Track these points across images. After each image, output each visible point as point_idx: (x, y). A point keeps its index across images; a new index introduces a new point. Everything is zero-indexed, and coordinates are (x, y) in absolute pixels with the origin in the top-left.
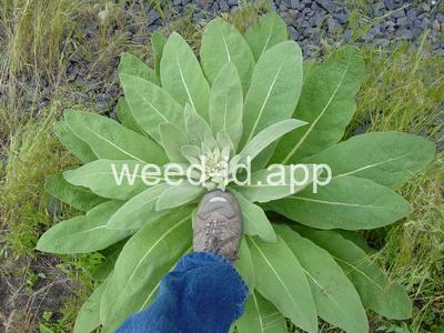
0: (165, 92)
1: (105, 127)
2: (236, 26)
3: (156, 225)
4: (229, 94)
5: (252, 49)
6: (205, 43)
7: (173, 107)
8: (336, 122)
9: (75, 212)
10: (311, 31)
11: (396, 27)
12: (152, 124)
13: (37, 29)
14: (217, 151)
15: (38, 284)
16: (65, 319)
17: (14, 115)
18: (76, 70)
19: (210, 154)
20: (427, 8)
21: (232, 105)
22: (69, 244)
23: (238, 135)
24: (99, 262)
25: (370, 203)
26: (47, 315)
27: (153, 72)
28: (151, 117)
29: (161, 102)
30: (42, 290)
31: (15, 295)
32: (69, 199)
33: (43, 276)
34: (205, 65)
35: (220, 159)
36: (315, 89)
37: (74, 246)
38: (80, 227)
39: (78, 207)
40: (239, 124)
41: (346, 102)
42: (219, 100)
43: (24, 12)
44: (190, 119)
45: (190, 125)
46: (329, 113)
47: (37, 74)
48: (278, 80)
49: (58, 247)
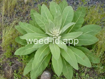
1: (28, 26)
2: (57, 3)
6: (50, 7)
8: (80, 23)
11: (89, 4)
14: (56, 30)
15: (12, 64)
16: (20, 72)
19: (55, 30)
21: (59, 20)
22: (22, 53)
24: (27, 58)
25: (90, 39)
26: (15, 71)
27: (39, 13)
29: (43, 19)
30: (13, 66)
31: (7, 67)
32: (21, 43)
33: (13, 62)
34: (51, 11)
35: (57, 32)
39: (23, 45)
41: (82, 19)
42: (56, 19)
45: (50, 24)
46: (78, 21)
47: (9, 15)
48: (68, 14)
49: (20, 54)
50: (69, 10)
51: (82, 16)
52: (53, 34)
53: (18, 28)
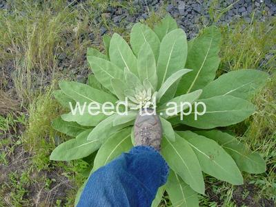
0: (112, 64)
1: (82, 89)
2: (149, 26)
3: (115, 138)
4: (148, 59)
5: (159, 37)
6: (132, 37)
7: (118, 71)
9: (69, 138)
10: (193, 26)
12: (107, 82)
13: (40, 43)
14: (144, 92)
15: (52, 185)
16: (69, 203)
17: (31, 92)
18: (64, 64)
19: (141, 94)
20: (257, 4)
21: (150, 66)
22: (68, 155)
23: (156, 82)
24: (85, 167)
25: (234, 108)
27: (106, 56)
28: (107, 79)
29: (111, 69)
30: (54, 188)
31: (40, 193)
32: (66, 131)
33: (54, 180)
35: (147, 96)
36: (196, 53)
37: (70, 156)
38: (73, 145)
39: (71, 135)
40: (155, 76)
41: (214, 58)
42: (143, 63)
43: (33, 35)
44: (128, 76)
45: (128, 79)
46: (205, 65)
47: (42, 68)
48: (174, 50)
49: (62, 157)
50: (176, 39)
51: (214, 50)
52: (136, 102)
53: (59, 96)
